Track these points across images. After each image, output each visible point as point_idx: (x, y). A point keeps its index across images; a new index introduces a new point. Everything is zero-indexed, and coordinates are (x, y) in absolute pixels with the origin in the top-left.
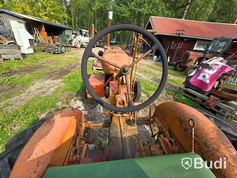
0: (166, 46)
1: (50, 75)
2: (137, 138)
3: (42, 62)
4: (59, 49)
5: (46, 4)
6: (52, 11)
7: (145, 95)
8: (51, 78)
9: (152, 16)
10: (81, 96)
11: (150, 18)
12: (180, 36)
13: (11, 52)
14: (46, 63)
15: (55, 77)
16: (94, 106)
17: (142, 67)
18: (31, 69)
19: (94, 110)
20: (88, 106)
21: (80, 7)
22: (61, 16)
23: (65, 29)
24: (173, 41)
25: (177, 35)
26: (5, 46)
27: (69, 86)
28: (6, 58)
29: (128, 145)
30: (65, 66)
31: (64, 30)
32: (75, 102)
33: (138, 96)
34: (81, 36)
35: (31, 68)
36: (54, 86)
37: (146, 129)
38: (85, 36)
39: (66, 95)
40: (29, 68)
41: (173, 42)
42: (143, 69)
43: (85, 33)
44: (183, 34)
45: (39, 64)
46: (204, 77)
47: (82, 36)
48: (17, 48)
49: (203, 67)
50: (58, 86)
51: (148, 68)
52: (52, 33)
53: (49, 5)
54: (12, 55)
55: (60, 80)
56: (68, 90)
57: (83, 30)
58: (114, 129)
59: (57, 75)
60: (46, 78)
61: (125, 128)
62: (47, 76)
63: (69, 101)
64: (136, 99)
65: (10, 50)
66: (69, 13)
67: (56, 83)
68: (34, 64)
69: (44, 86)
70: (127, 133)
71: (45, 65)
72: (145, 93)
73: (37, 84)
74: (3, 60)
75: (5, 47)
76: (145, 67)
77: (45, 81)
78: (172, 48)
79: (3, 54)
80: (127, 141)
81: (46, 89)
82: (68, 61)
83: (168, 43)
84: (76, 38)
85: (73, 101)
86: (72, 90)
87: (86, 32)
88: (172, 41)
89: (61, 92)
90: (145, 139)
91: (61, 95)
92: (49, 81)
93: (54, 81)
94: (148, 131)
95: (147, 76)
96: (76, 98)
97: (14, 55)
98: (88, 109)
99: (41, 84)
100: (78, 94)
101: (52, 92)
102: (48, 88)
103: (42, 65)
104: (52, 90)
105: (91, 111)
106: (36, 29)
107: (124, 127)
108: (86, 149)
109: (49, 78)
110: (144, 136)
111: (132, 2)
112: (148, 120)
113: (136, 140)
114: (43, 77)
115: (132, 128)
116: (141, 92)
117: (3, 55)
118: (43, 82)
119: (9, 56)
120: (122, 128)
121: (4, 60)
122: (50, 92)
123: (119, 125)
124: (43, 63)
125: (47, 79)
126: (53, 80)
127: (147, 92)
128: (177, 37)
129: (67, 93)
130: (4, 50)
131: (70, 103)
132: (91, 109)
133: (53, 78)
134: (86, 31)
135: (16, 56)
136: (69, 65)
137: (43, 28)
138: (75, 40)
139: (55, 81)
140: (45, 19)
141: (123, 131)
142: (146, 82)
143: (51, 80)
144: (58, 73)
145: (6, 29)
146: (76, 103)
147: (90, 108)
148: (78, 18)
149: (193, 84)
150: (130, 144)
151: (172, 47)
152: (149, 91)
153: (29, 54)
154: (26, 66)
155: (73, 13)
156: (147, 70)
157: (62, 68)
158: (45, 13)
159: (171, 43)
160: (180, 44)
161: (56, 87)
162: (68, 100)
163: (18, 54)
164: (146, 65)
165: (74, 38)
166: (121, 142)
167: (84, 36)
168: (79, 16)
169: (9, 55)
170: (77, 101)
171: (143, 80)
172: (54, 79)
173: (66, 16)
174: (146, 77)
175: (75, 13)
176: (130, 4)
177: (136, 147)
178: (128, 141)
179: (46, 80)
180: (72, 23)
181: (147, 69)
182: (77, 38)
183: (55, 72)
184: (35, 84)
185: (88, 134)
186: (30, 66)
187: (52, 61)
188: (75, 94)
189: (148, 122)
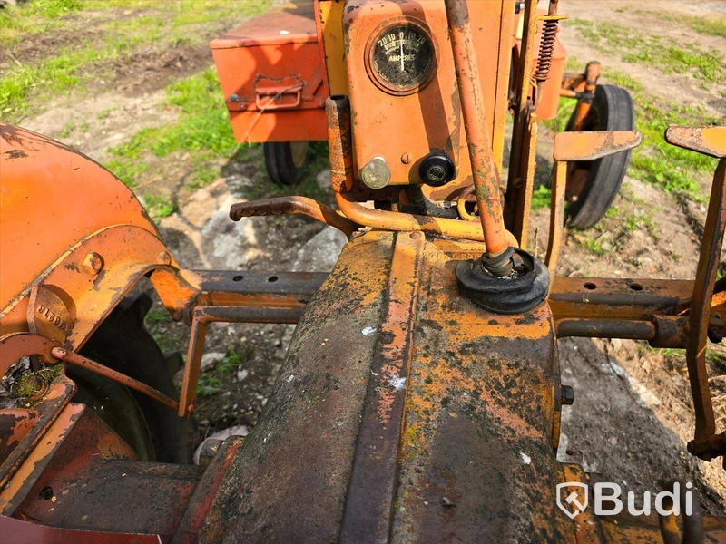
1: (121, 75)
2: (535, 434)
3: (96, 15)
7: (657, 194)
8: (120, 88)
10: (249, 173)
14: (109, 20)
15: (139, 82)
16: (309, 228)
17: (656, 30)
18: (40, 47)
19: (306, 249)
20: (278, 227)
27: (199, 126)
29: (411, 476)
30: (197, 32)
32: (212, 201)
33: (602, 189)
35: (44, 42)
36: (126, 125)
37: (634, 397)
39: (178, 166)
40: (34, 41)
42: (662, 41)
45: (79, 25)
50: (148, 124)
51: (694, 37)
55: (160, 97)
56: (190, 144)
58: (329, 322)
59: (152, 74)
60: (98, 85)
61: (430, 323)
62: (105, 78)
63: (186, 196)
64: (587, 205)
67: (140, 113)
68: (58, 23)
69: (81, 123)
70: (435, 364)
71: (103, 27)
72: (654, 180)
73: (51, 113)
76: (675, 32)
77: (89, 102)
80: (416, 438)
81: (88, 135)
82: (216, 8)
85: (202, 194)
86: (206, 142)
89: (152, 149)
90: (619, 461)
91: (151, 168)
92: (107, 102)
93: (132, 102)
94: (649, 411)
95: (684, 85)
96: (224, 180)
98: (271, 243)
99: (69, 110)
100: (236, 165)
101: (109, 151)
102: (99, 133)
103: (92, 29)
104: (117, 138)
105: (286, 255)
107: (423, 315)
108: (53, 446)
109: (112, 86)
110: (614, 441)
112: (670, 307)
113: (525, 445)
114: (85, 83)
115: (496, 332)
116: (630, 170)
118: (79, 102)
120: (397, 314)
122: (105, 149)
123: (374, 296)
124: (96, 22)
125: (104, 92)
126: (129, 95)
127: (669, 178)
129: (182, 155)
131: (185, 205)
132: (291, 242)
133: (130, 88)
136: (220, 26)
139: (138, 101)
141: (399, 341)
142: (675, 115)
143: (117, 97)
144: (156, 65)
146: (218, 208)
147: (288, 238)
150: (440, 473)
152: (690, 173)
154: (23, 34)
156: (689, 46)
157: (179, 42)
161: (138, 127)
162: (182, 192)
164: (685, 18)
166: (350, 439)
170: (222, 197)
171: (654, 106)
172: (137, 91)
174: (674, 90)
177: (505, 515)
178: (424, 442)
179: (96, 96)
181: (692, 41)
183: (146, 57)
184: (45, 110)
185: (249, 373)
186: (37, 36)
187: (140, 11)
188: (223, 162)
189: (673, 318)
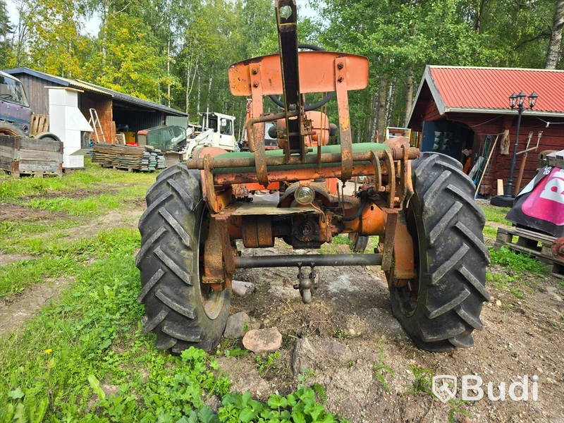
0: (485, 147)
1: (138, 205)
4: (153, 159)
5: (123, 53)
6: (136, 70)
9: (431, 66)
11: (426, 71)
12: (525, 112)
13: (40, 156)
14: (119, 187)
18: (88, 194)
21: (215, 58)
22: (157, 82)
23: (165, 114)
24: (505, 129)
25: (516, 112)
26: (34, 142)
28: (26, 172)
31: (162, 117)
34: (211, 130)
35: (89, 192)
38: (225, 131)
40: (81, 191)
41: (507, 132)
43: (225, 124)
44: (532, 106)
45: (102, 187)
46: (555, 189)
47: (216, 131)
48: (57, 148)
49: (553, 167)
52: (127, 126)
53: (132, 55)
54: (40, 166)
57: (219, 115)
60: (129, 208)
62: (131, 206)
65: (39, 152)
66: (180, 73)
68: (91, 186)
69: (130, 218)
73: (112, 214)
74: (19, 175)
75: (31, 145)
77: (129, 212)
78: (507, 153)
79: (24, 161)
83: (489, 136)
84: (197, 138)
87: (228, 121)
88: (502, 130)
92: (138, 213)
97: (46, 164)
99: (120, 215)
106: (93, 111)
109: (136, 209)
111: (371, 34)
114: (122, 207)
117: (23, 163)
119: (34, 167)
121: (22, 175)
124: (112, 187)
125: (133, 210)
128: (516, 117)
130: (28, 152)
134: (229, 117)
135: (48, 168)
137: (109, 112)
138: (192, 143)
140: (115, 90)
145: (25, 111)
148: (205, 87)
149: (532, 214)
151: (505, 147)
153: (72, 169)
154: (74, 188)
155: (192, 73)
158: (116, 75)
159: (501, 137)
160: (531, 136)
163: (53, 164)
165: (192, 137)
167: (222, 132)
168: (207, 82)
169: (34, 165)
173: (171, 80)
175: (197, 73)
176: (365, 38)
180: (185, 100)
182: (202, 136)
184: (108, 214)
186: (83, 189)
187: (133, 185)
